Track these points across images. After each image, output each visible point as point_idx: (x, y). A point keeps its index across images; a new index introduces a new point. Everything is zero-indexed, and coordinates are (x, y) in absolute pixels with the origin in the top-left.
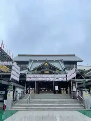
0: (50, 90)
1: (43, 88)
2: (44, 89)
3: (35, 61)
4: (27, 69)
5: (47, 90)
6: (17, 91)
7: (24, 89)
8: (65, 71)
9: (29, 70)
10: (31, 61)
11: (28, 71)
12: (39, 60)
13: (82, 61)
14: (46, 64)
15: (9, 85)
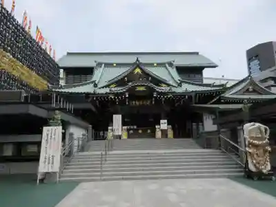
0: (149, 131)
1: (132, 127)
2: (133, 129)
3: (109, 66)
4: (92, 82)
5: (140, 131)
6: (71, 135)
7: (87, 129)
8: (181, 86)
9: (96, 85)
10: (99, 65)
11: (95, 87)
12: (117, 64)
13: (215, 67)
14: (138, 70)
15: (50, 119)
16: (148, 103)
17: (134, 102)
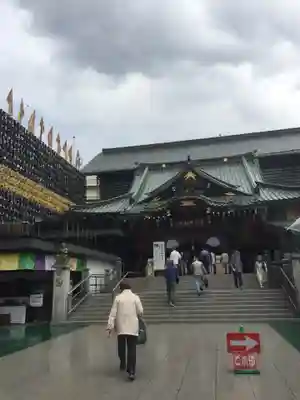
3: (156, 168)
4: (125, 198)
6: (87, 271)
9: (132, 201)
11: (130, 203)
12: (167, 164)
14: (190, 175)
16: (202, 222)
17: (181, 223)
